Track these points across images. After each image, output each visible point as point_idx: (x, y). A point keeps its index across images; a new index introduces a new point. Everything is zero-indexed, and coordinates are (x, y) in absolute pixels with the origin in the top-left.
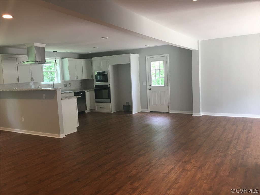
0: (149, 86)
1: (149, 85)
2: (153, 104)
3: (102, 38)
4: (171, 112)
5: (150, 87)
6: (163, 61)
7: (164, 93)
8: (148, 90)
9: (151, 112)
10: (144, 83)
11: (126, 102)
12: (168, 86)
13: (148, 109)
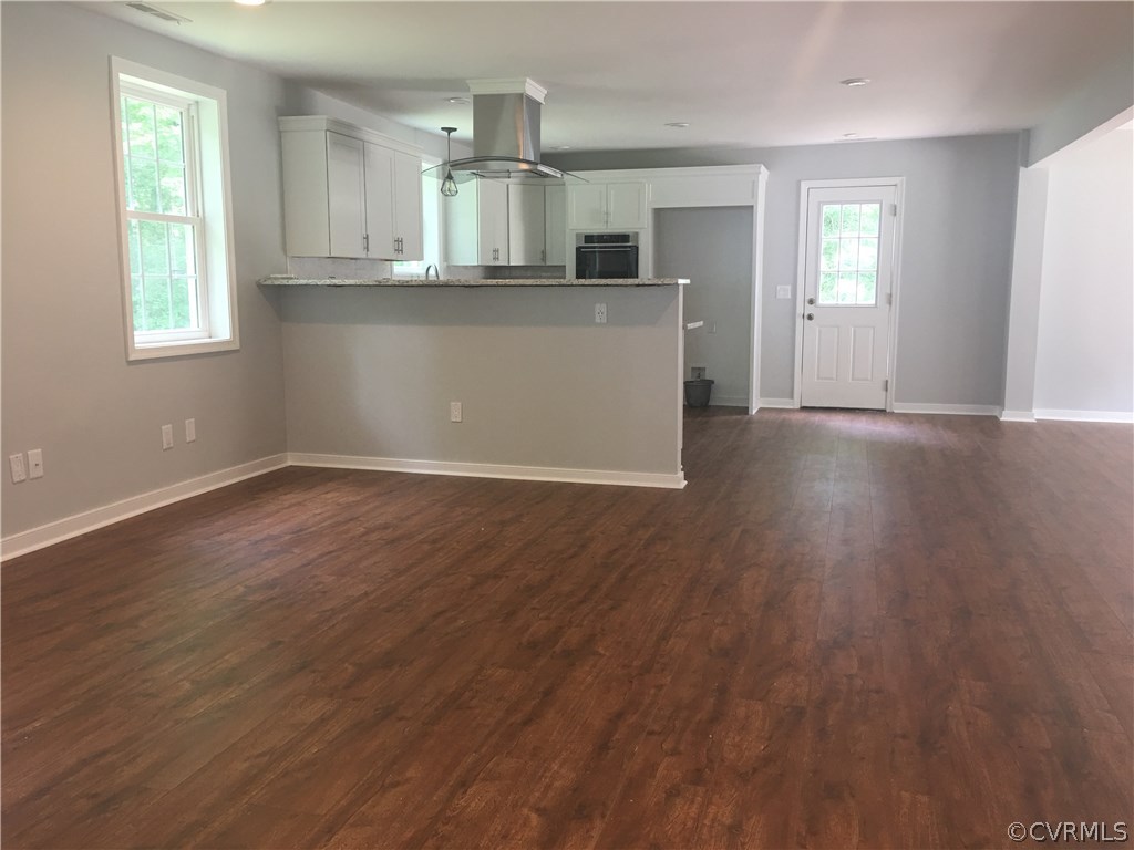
0: (807, 304)
1: (807, 298)
2: (818, 378)
3: (843, 82)
4: (899, 408)
5: (810, 309)
6: (878, 206)
7: (872, 332)
8: (799, 321)
9: (804, 409)
10: (784, 292)
11: (693, 369)
12: (890, 304)
13: (792, 397)
